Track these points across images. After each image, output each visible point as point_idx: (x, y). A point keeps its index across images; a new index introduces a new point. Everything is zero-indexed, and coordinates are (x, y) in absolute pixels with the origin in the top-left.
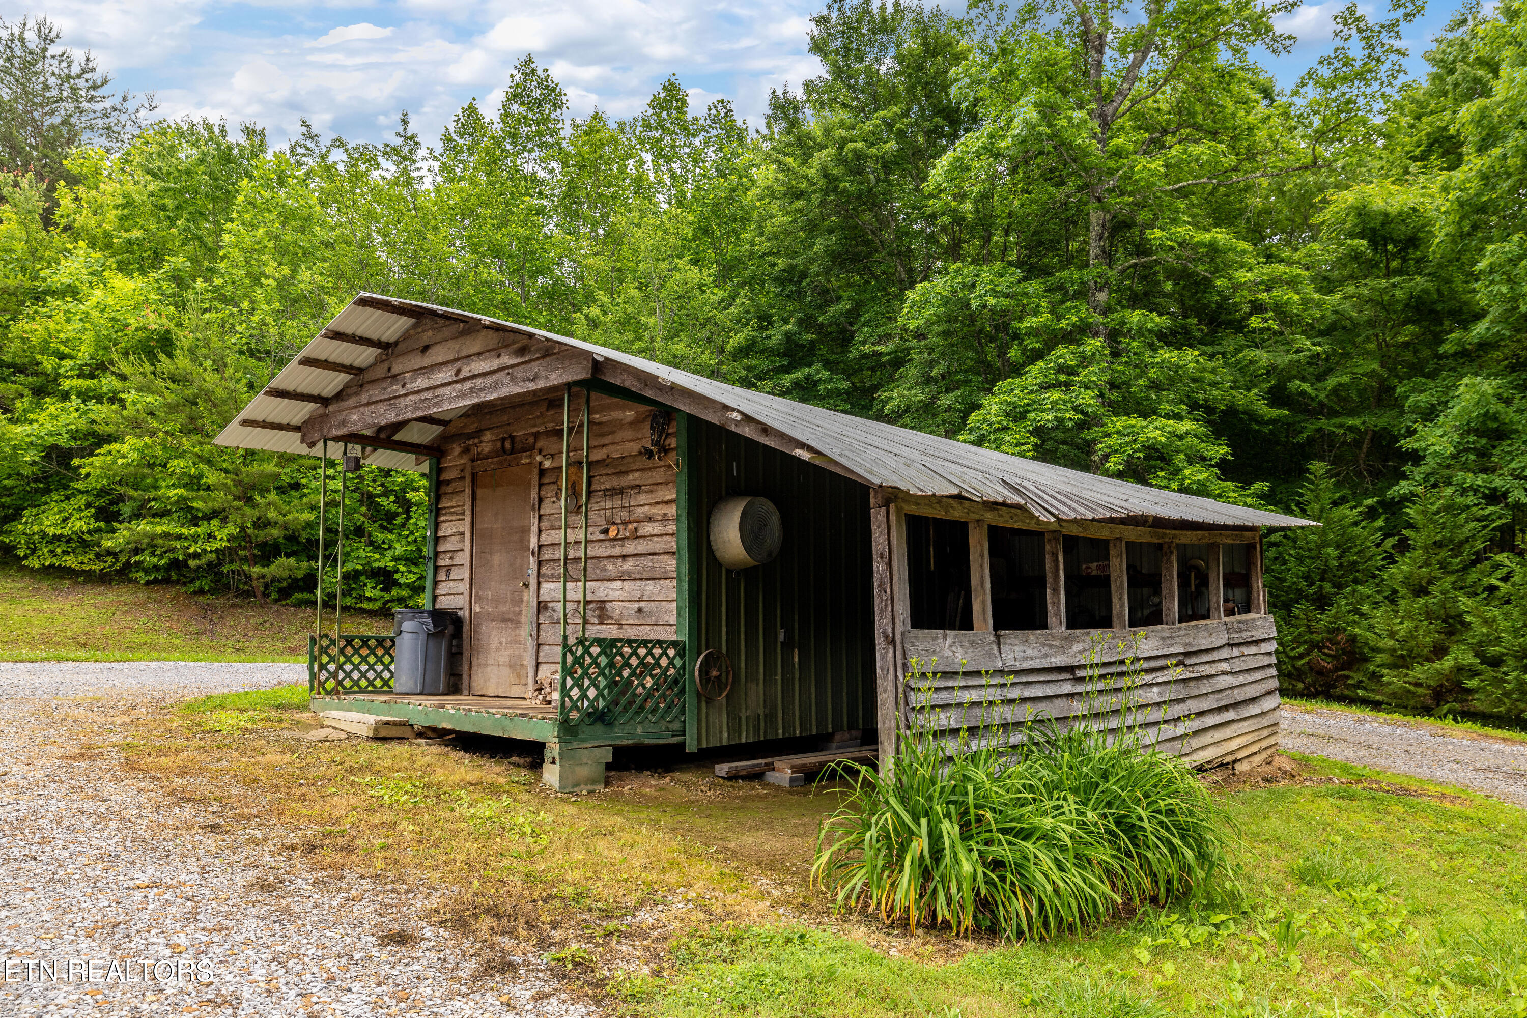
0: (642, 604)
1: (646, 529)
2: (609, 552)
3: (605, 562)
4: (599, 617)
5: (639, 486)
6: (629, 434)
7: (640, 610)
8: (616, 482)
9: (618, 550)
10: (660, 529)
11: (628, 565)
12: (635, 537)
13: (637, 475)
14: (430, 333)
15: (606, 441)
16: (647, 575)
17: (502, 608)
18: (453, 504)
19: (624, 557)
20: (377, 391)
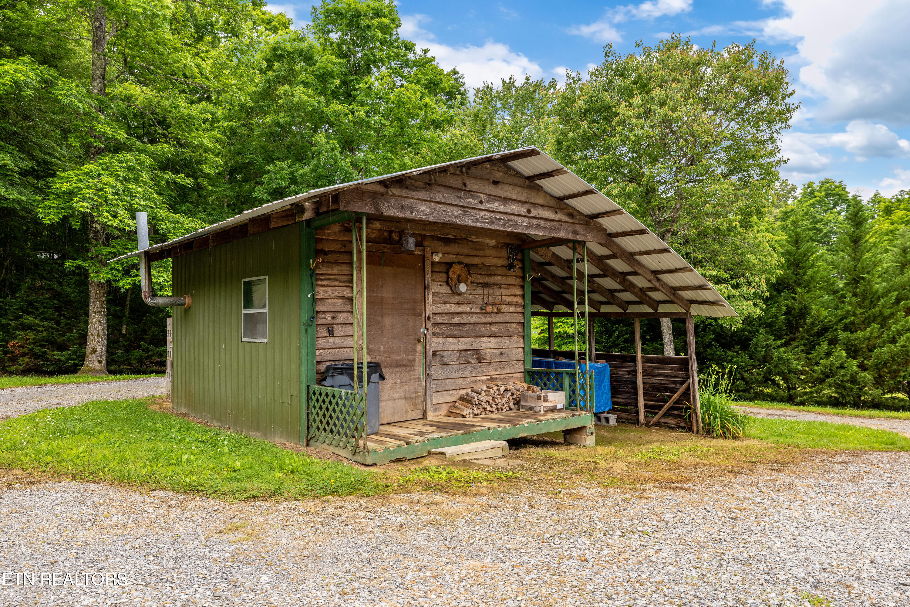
0: (502, 350)
1: (505, 308)
2: (484, 320)
3: (479, 326)
4: (477, 359)
5: (500, 284)
6: (494, 253)
7: (501, 354)
8: (487, 280)
9: (488, 319)
10: (513, 309)
11: (493, 328)
12: (499, 312)
13: (499, 277)
14: (501, 174)
15: (478, 253)
16: (506, 334)
17: (394, 357)
18: (335, 271)
19: (491, 324)
20: (453, 197)
